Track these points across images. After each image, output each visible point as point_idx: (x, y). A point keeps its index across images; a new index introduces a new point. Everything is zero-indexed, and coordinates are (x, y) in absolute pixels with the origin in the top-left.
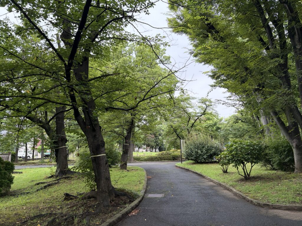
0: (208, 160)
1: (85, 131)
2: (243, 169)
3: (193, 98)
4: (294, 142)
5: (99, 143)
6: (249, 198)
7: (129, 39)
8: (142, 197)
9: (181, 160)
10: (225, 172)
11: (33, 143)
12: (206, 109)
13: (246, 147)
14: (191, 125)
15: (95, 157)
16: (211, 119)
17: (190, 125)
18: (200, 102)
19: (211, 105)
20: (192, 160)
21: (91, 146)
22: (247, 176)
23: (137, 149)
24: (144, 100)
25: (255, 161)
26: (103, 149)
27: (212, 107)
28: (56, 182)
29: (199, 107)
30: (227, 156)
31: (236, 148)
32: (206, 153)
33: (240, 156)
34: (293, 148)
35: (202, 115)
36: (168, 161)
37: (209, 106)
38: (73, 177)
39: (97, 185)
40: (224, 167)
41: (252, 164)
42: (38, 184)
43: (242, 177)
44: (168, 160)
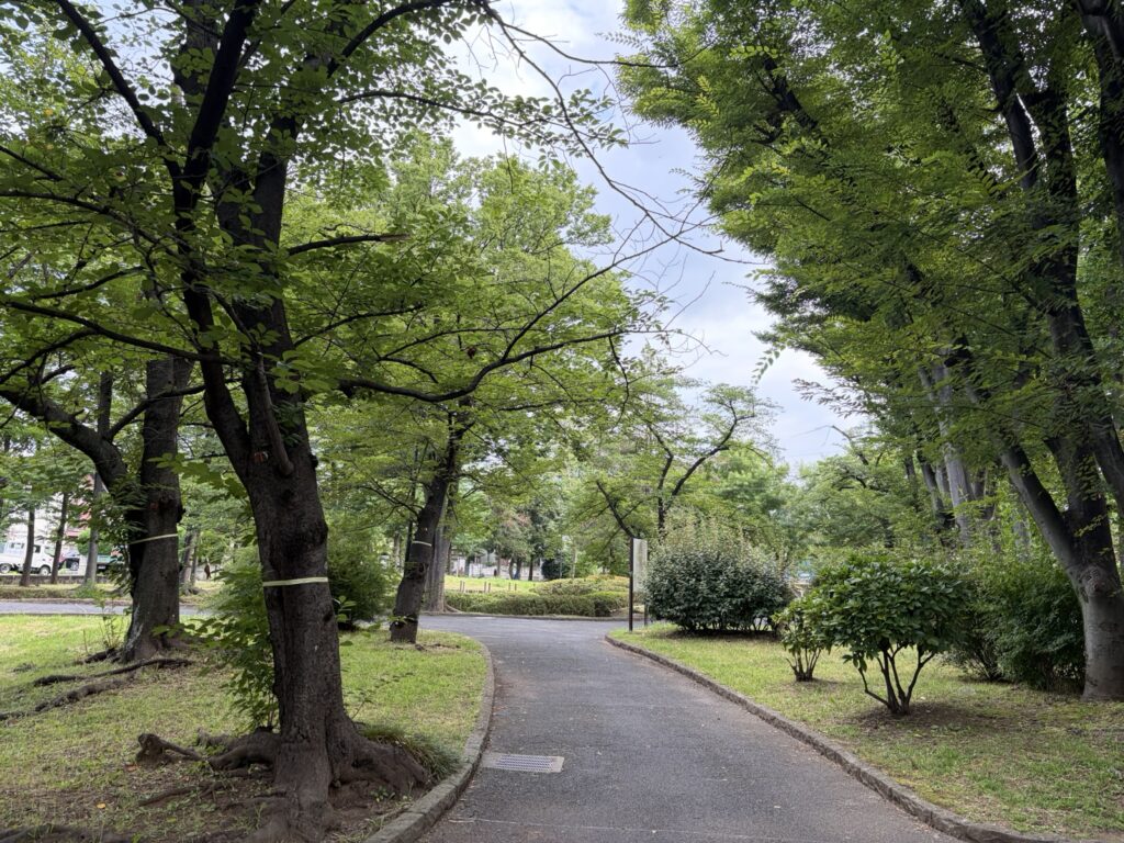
0: (733, 624)
1: (247, 474)
2: (883, 670)
3: (687, 383)
4: (1089, 578)
5: (304, 530)
6: (917, 801)
7: (463, 108)
8: (469, 767)
9: (626, 616)
10: (804, 677)
11: (59, 515)
12: (732, 430)
13: (904, 586)
14: (674, 486)
15: (280, 588)
16: (747, 469)
17: (669, 484)
18: (714, 401)
19: (753, 416)
20: (671, 618)
21: (269, 537)
22: (899, 701)
23: (462, 563)
24: (504, 361)
25: (935, 642)
26: (316, 556)
27: (754, 421)
28: (123, 677)
29: (707, 419)
30: (824, 613)
31: (862, 585)
32: (727, 595)
33: (879, 618)
34: (1081, 599)
35: (716, 451)
36: (576, 617)
37: (743, 418)
38: (194, 662)
39: (282, 705)
40: (803, 655)
41: (921, 654)
42: (47, 682)
43: (880, 704)
44: (575, 613)
